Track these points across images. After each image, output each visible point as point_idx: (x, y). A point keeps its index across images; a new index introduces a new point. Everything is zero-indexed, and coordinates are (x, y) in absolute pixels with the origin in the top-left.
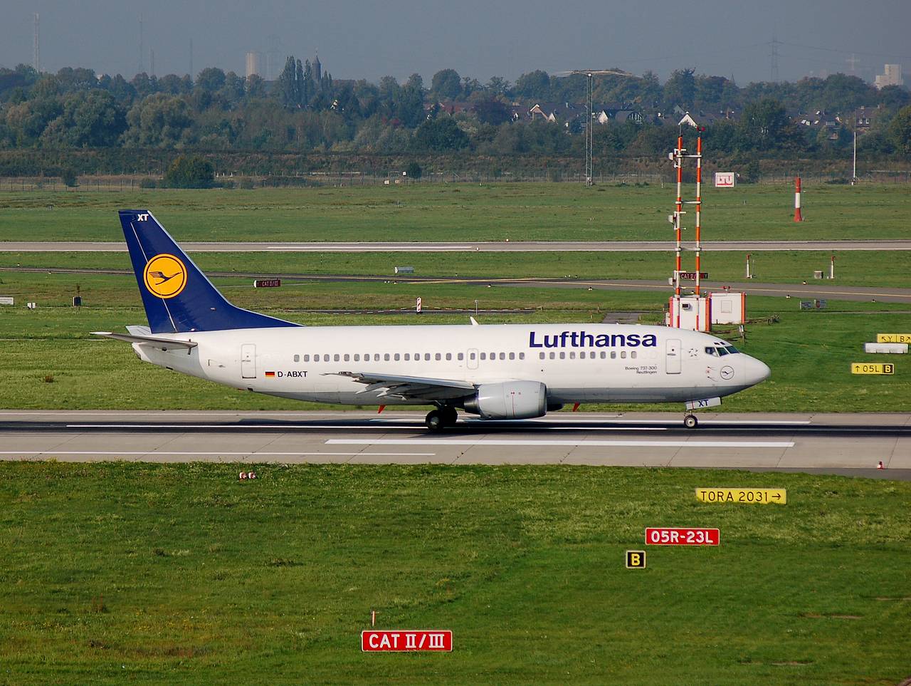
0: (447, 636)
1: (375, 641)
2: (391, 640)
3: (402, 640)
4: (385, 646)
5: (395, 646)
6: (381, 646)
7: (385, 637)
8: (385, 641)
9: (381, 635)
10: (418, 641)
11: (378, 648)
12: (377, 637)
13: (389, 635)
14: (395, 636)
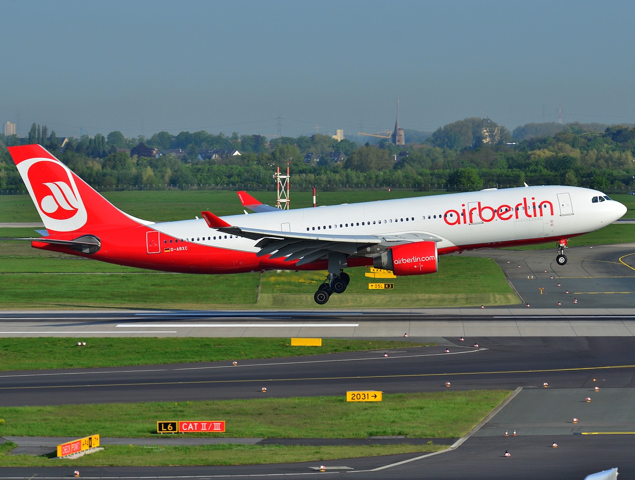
0: (222, 423)
1: (185, 427)
2: (194, 426)
3: (200, 426)
4: (191, 429)
5: (196, 429)
6: (189, 429)
7: (191, 425)
8: (191, 426)
9: (188, 424)
10: (207, 427)
11: (187, 430)
12: (186, 424)
13: (192, 423)
14: (196, 424)
